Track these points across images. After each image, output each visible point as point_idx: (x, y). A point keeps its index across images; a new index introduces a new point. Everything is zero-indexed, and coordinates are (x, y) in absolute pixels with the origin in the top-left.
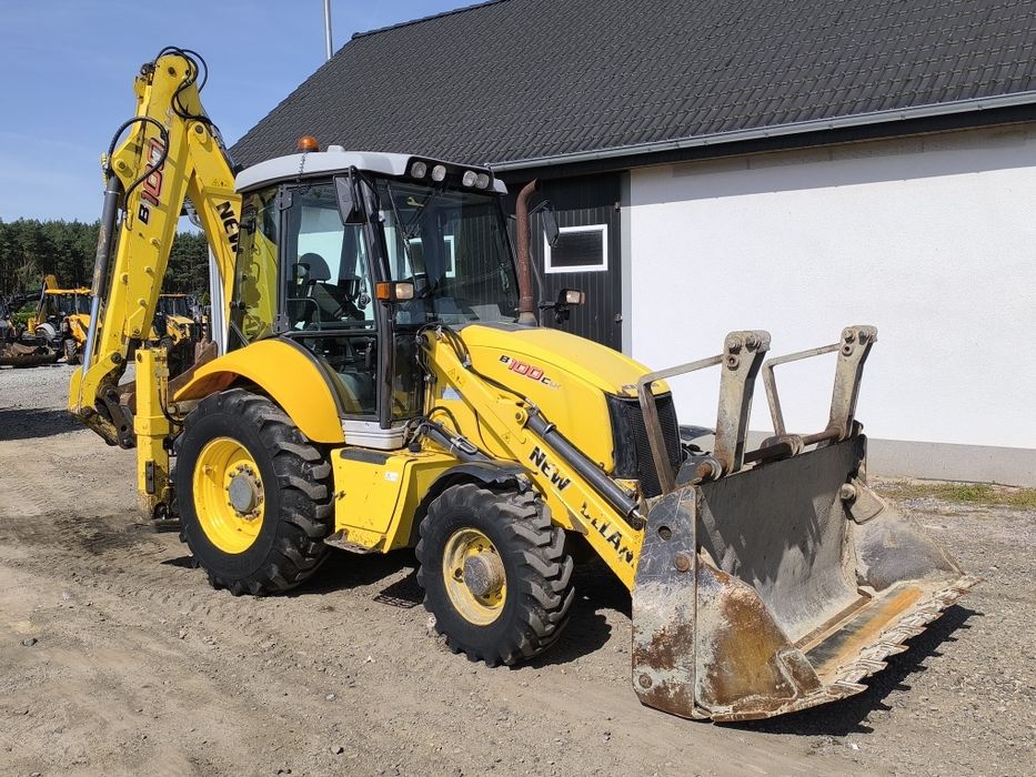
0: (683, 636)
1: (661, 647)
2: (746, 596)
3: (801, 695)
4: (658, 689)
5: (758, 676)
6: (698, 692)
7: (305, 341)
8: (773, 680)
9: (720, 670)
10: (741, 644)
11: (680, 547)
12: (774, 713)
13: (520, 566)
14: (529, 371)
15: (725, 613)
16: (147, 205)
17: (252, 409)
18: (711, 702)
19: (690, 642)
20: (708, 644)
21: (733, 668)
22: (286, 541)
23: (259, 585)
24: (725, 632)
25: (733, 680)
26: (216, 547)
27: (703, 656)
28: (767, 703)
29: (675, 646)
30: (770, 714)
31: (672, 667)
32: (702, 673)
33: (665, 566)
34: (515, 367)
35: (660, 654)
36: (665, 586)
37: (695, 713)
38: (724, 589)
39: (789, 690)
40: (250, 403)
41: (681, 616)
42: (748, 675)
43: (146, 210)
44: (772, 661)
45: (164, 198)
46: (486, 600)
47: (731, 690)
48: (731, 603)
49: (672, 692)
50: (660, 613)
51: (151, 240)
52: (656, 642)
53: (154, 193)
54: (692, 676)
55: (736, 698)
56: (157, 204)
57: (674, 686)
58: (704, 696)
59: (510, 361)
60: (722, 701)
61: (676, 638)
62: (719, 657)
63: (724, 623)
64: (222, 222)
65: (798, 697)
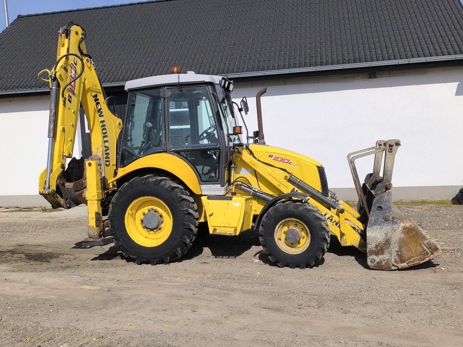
0: (387, 242)
1: (379, 248)
2: (410, 225)
3: (432, 253)
4: (378, 263)
5: (416, 251)
6: (393, 260)
7: (181, 153)
8: (421, 251)
9: (401, 251)
10: (409, 241)
11: (386, 213)
12: (423, 262)
13: (319, 229)
14: (282, 160)
15: (403, 232)
16: (71, 95)
17: (163, 183)
18: (398, 263)
19: (390, 244)
20: (396, 244)
21: (406, 250)
22: (186, 237)
23: (169, 258)
24: (403, 239)
25: (406, 254)
26: (140, 245)
27: (394, 248)
28: (419, 259)
29: (384, 246)
30: (421, 262)
31: (383, 254)
32: (394, 254)
33: (380, 220)
34: (276, 159)
35: (378, 251)
36: (380, 227)
37: (393, 268)
38: (402, 224)
39: (427, 253)
40: (161, 180)
41: (386, 236)
42: (412, 252)
43: (71, 97)
44: (420, 245)
45: (76, 92)
46: (292, 246)
47: (406, 257)
48: (405, 228)
49: (384, 263)
50: (378, 236)
51: (73, 111)
52: (377, 246)
53: (73, 89)
54: (391, 256)
55: (408, 260)
56: (74, 94)
57: (384, 260)
58: (396, 261)
59: (273, 157)
60: (402, 262)
61: (385, 244)
62: (400, 247)
63: (403, 236)
64: (95, 103)
65: (431, 255)
